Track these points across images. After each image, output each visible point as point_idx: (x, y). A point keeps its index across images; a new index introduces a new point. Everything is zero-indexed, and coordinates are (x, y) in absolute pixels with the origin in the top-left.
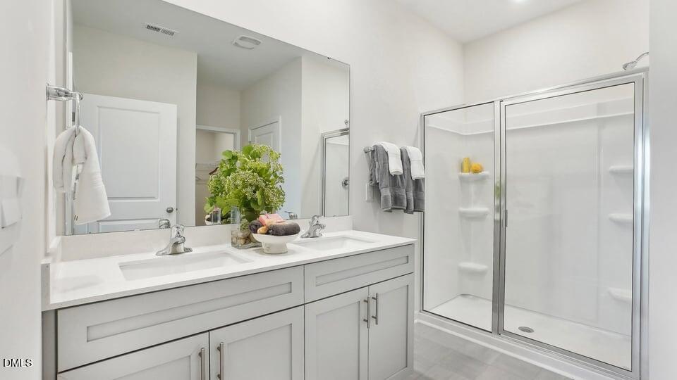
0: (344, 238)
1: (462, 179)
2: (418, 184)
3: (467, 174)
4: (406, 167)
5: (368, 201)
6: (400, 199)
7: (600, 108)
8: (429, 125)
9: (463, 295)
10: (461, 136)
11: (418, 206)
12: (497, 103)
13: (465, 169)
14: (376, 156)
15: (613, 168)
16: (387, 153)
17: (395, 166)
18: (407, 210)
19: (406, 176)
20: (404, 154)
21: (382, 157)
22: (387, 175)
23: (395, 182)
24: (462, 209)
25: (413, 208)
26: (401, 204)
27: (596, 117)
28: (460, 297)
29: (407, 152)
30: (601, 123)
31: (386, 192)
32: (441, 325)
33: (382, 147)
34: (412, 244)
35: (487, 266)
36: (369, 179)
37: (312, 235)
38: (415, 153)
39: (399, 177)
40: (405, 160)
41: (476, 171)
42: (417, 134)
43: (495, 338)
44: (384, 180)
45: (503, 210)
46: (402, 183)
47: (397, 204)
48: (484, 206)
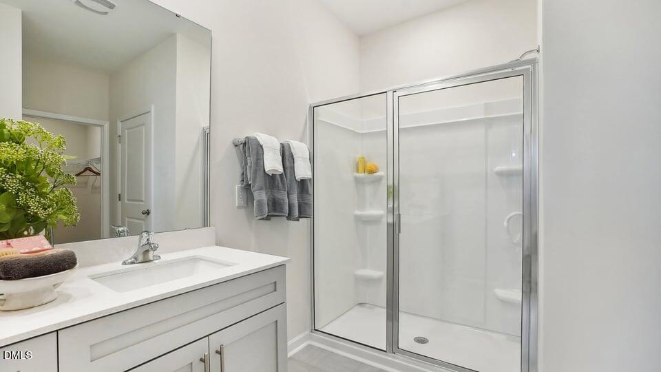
0: (195, 260)
1: (357, 180)
2: (304, 186)
3: (361, 175)
4: (288, 164)
5: (239, 207)
6: (280, 204)
7: (487, 107)
8: (319, 119)
9: (360, 304)
10: (355, 134)
11: (305, 210)
12: (390, 94)
13: (361, 169)
14: (249, 150)
15: (498, 168)
16: (262, 147)
17: (272, 163)
18: (290, 217)
19: (288, 176)
20: (286, 149)
21: (254, 152)
22: (262, 173)
23: (274, 182)
24: (358, 213)
25: (297, 213)
26: (282, 210)
27: (483, 117)
28: (357, 307)
29: (290, 148)
30: (488, 123)
31: (261, 196)
32: (333, 345)
33: (256, 139)
34: (282, 265)
35: (381, 273)
36: (241, 179)
37: (140, 259)
38: (300, 150)
39: (278, 178)
40: (286, 155)
41: (371, 172)
42: (305, 128)
43: (389, 357)
44: (258, 180)
45: (396, 213)
46: (283, 184)
47: (275, 210)
48: (378, 209)
